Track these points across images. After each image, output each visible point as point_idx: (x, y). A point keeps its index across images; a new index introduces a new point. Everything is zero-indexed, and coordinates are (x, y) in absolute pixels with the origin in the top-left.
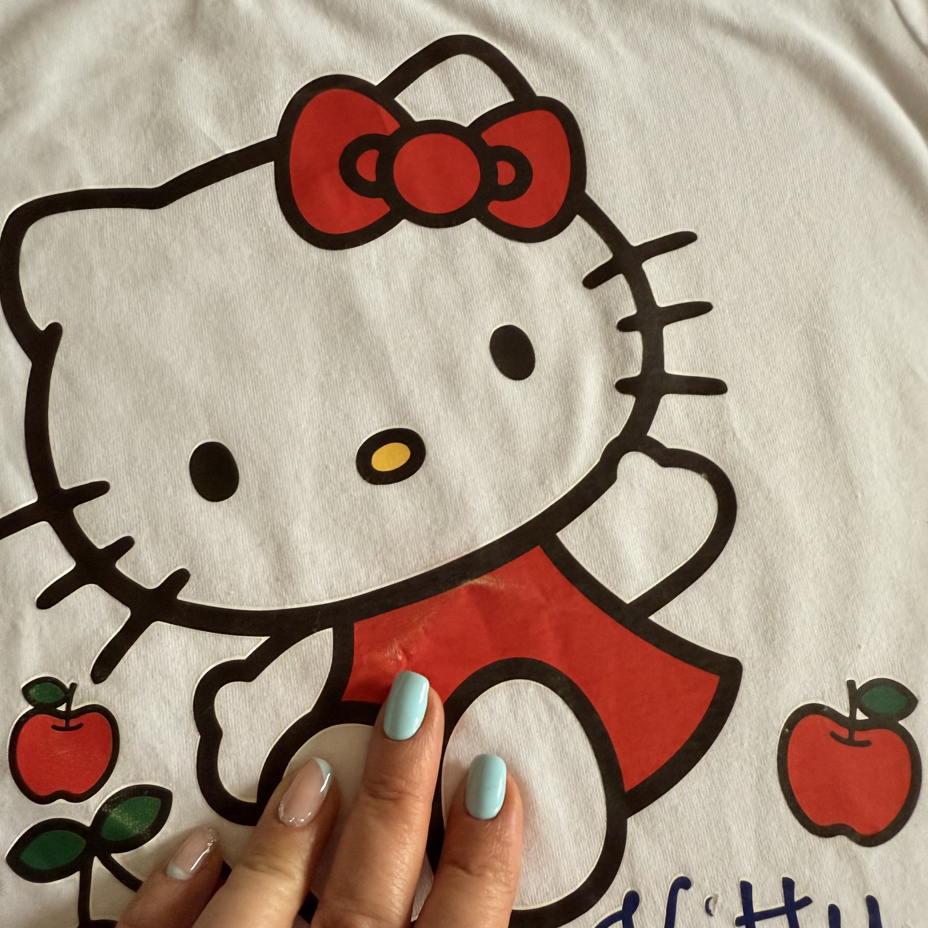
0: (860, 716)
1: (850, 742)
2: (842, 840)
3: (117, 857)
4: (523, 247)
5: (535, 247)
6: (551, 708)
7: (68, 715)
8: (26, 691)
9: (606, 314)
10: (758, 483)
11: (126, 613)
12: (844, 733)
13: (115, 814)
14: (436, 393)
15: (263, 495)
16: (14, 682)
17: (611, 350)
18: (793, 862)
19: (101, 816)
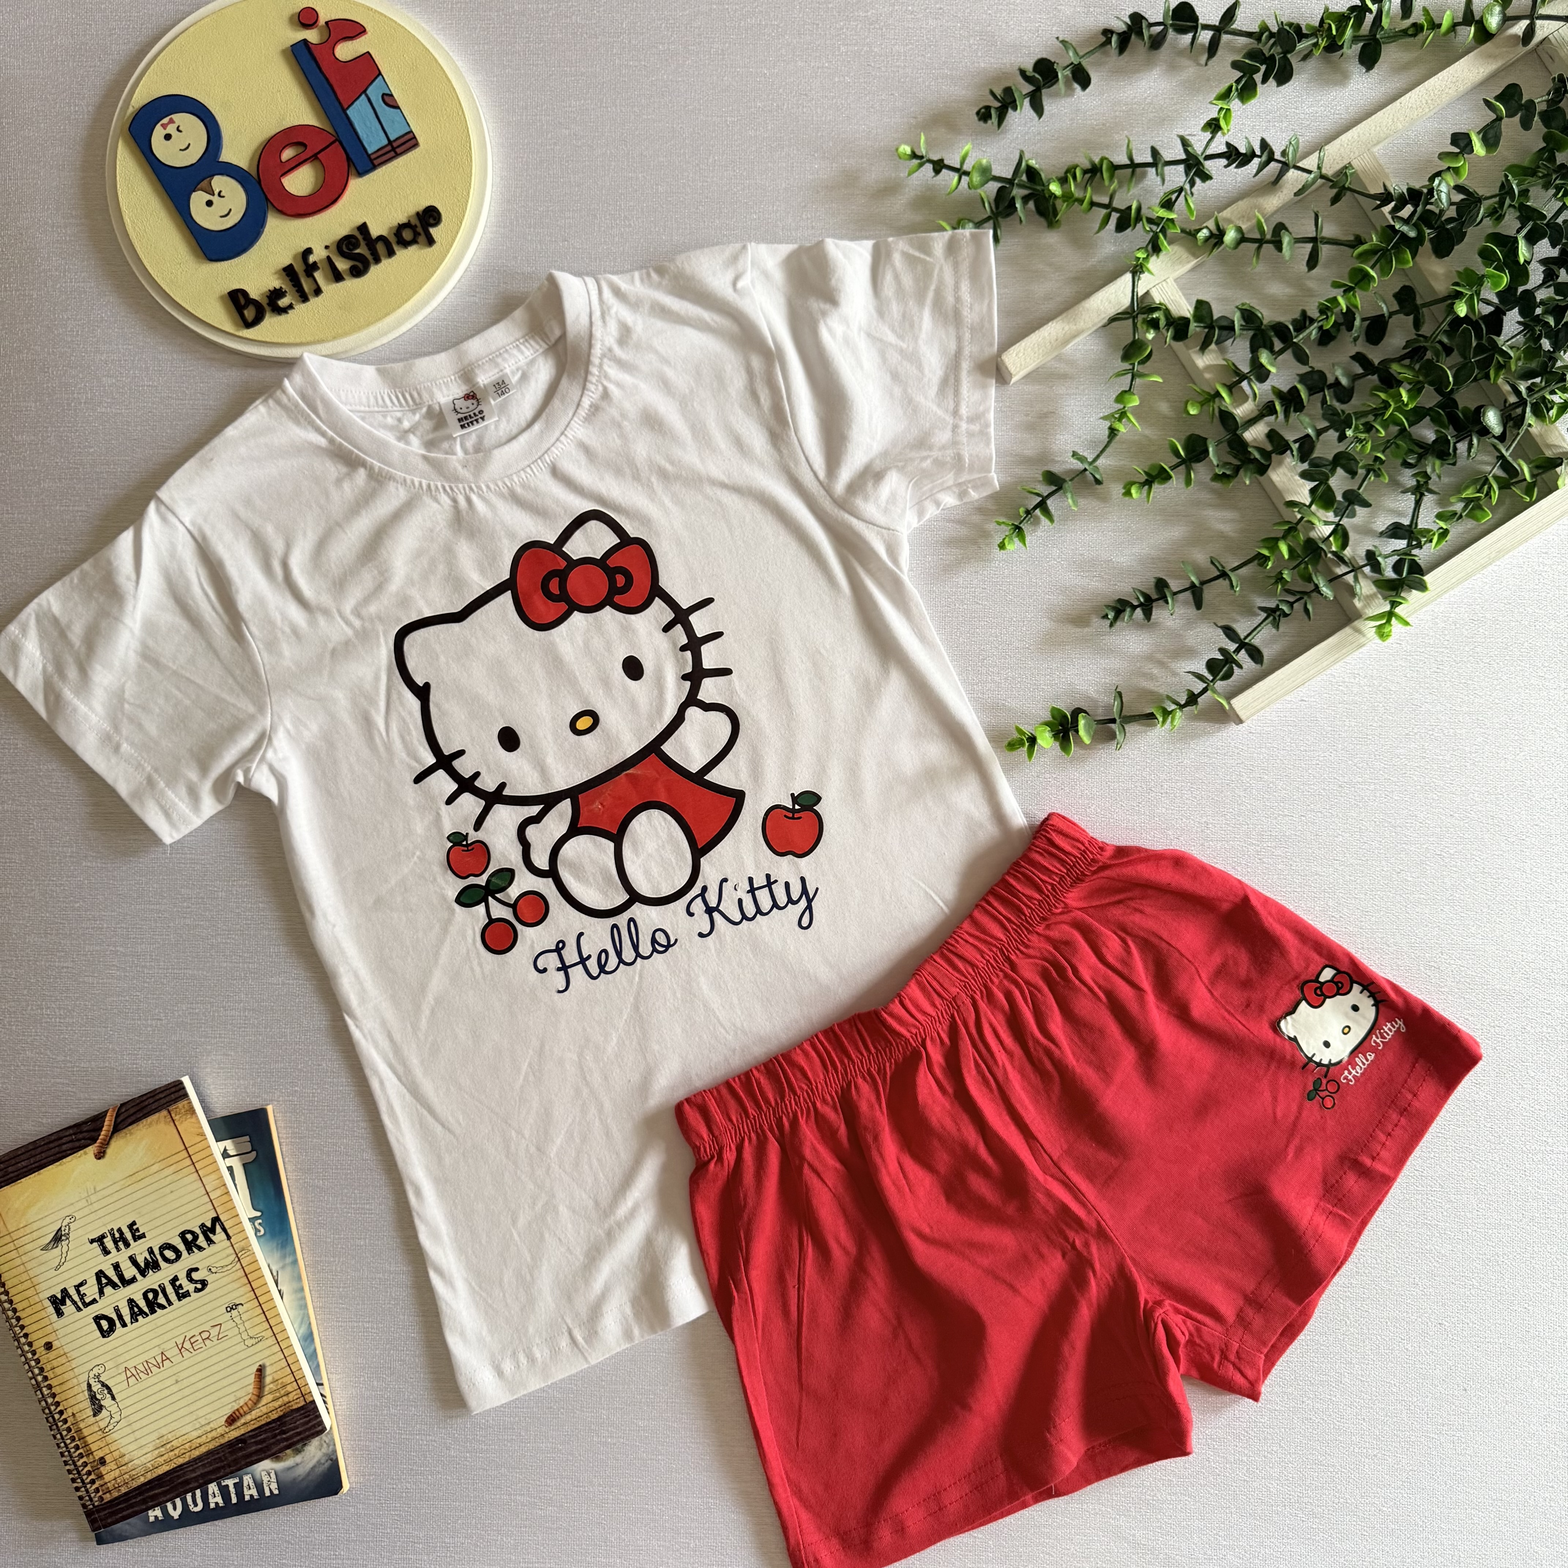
0: (797, 807)
1: (793, 818)
2: (790, 857)
3: (498, 895)
4: (632, 617)
5: (638, 615)
6: (665, 819)
7: (467, 845)
8: (448, 838)
9: (674, 644)
10: (748, 713)
11: (483, 803)
12: (791, 815)
13: (493, 880)
14: (601, 691)
15: (531, 747)
16: (443, 835)
17: (678, 661)
18: (770, 867)
19: (488, 881)
